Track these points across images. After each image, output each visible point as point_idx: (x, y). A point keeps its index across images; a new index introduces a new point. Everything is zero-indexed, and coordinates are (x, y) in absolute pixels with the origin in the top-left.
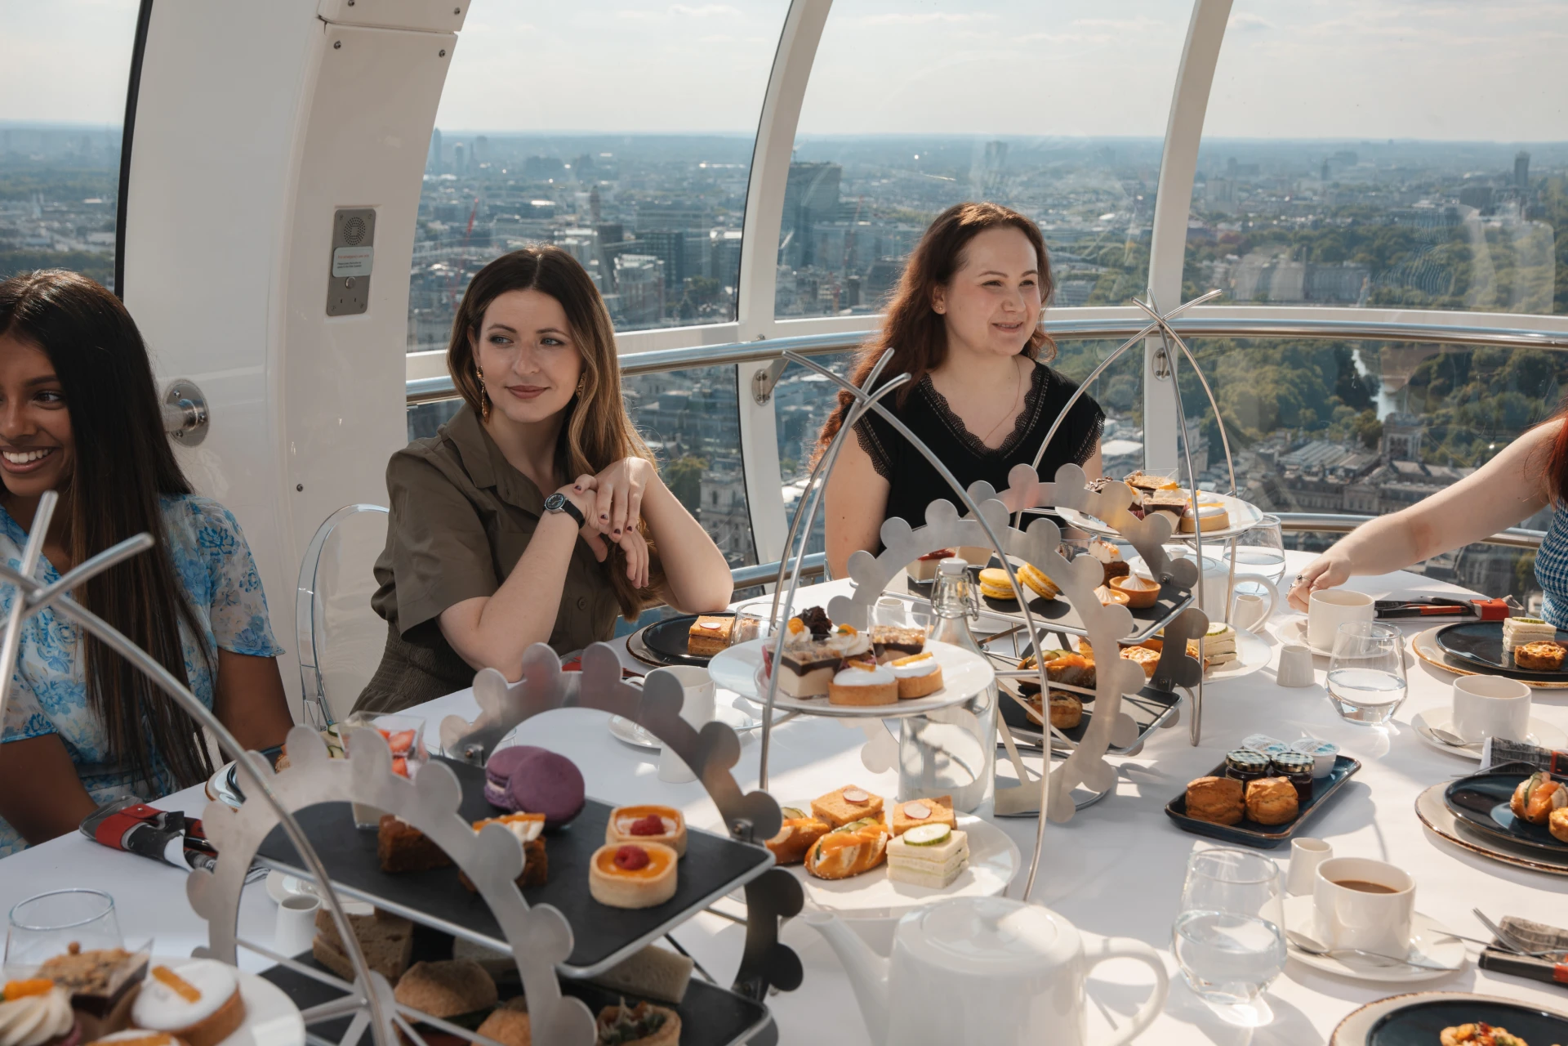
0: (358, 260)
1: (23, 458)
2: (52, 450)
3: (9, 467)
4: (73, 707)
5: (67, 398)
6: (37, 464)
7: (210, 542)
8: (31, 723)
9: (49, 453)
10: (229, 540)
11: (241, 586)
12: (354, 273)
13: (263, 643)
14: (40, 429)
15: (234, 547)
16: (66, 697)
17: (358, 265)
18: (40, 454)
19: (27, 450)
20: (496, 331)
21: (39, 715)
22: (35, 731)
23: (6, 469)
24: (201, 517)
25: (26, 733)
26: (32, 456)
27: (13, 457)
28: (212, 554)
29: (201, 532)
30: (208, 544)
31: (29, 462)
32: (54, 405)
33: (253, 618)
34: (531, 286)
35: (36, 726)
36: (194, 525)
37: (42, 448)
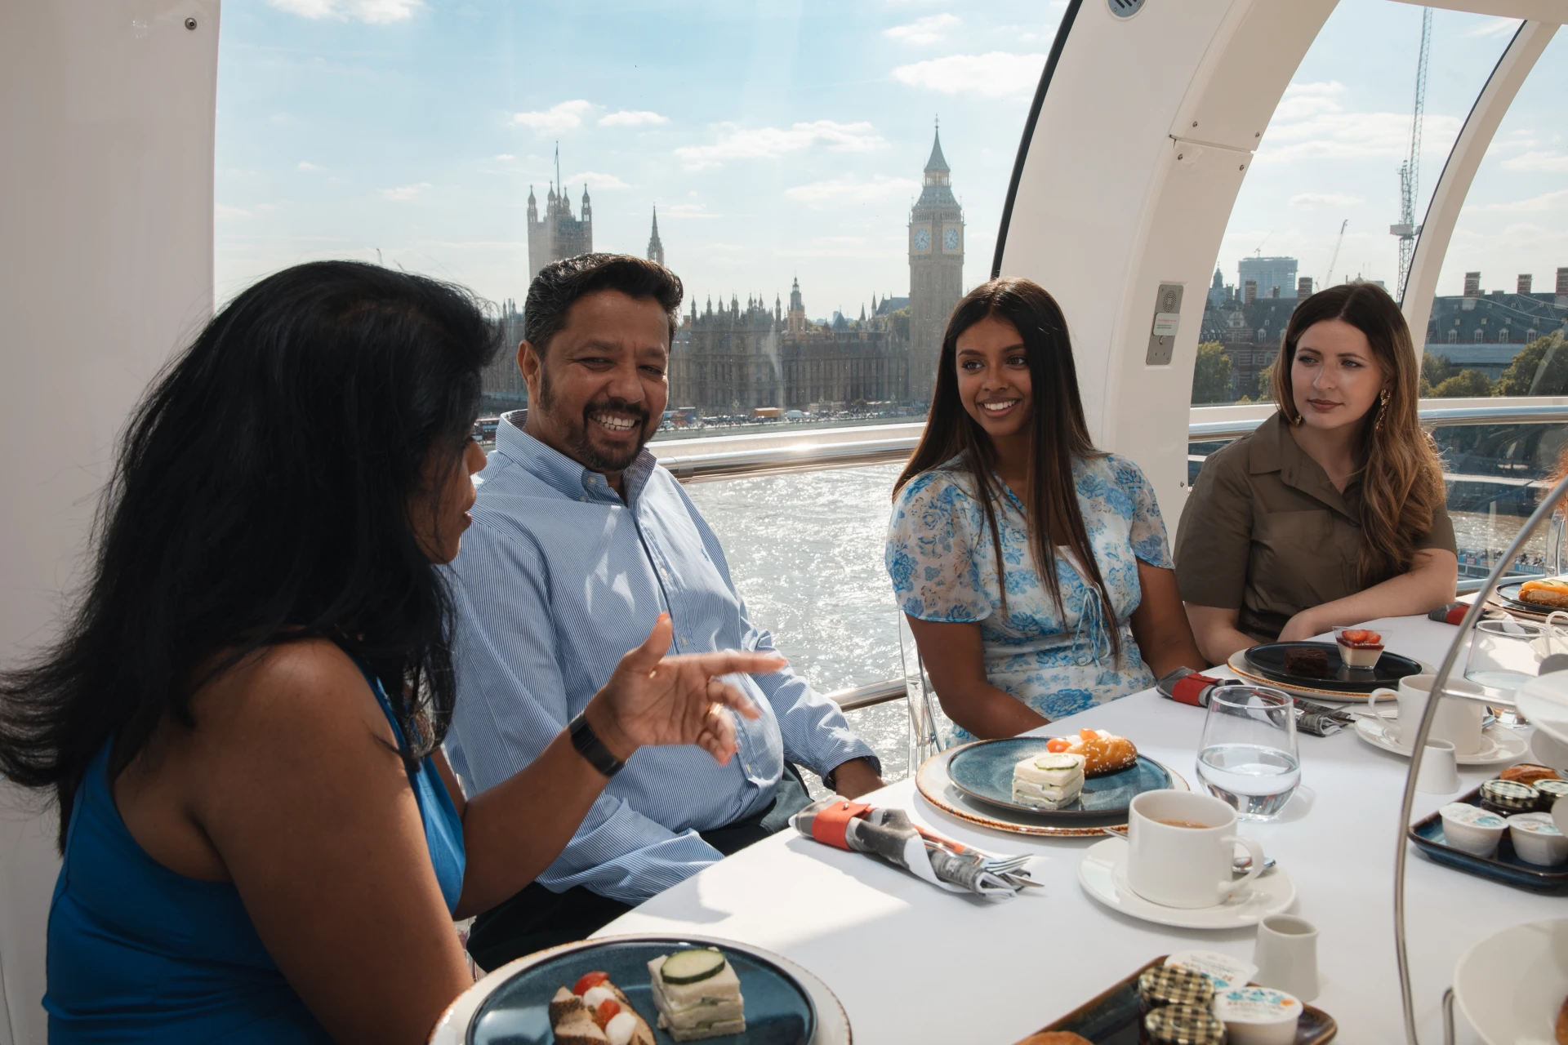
0: (1169, 323)
1: (1000, 406)
2: (1018, 401)
3: (989, 414)
4: (1027, 588)
5: (1028, 362)
6: (1007, 411)
7: (1127, 479)
8: (952, 611)
9: (1015, 403)
10: (1137, 478)
11: (1148, 511)
12: (1166, 333)
13: (1156, 555)
14: (1012, 385)
15: (1142, 484)
16: (1021, 581)
17: (1169, 327)
18: (1010, 404)
19: (1002, 401)
20: (1305, 353)
21: (961, 606)
22: (954, 618)
23: (988, 416)
24: (1115, 463)
25: (947, 618)
26: (1006, 405)
27: (993, 407)
28: (1130, 488)
29: (1118, 473)
30: (1124, 481)
31: (1004, 409)
32: (1022, 367)
33: (1152, 536)
34: (1338, 317)
35: (956, 613)
36: (1111, 468)
37: (1011, 400)
